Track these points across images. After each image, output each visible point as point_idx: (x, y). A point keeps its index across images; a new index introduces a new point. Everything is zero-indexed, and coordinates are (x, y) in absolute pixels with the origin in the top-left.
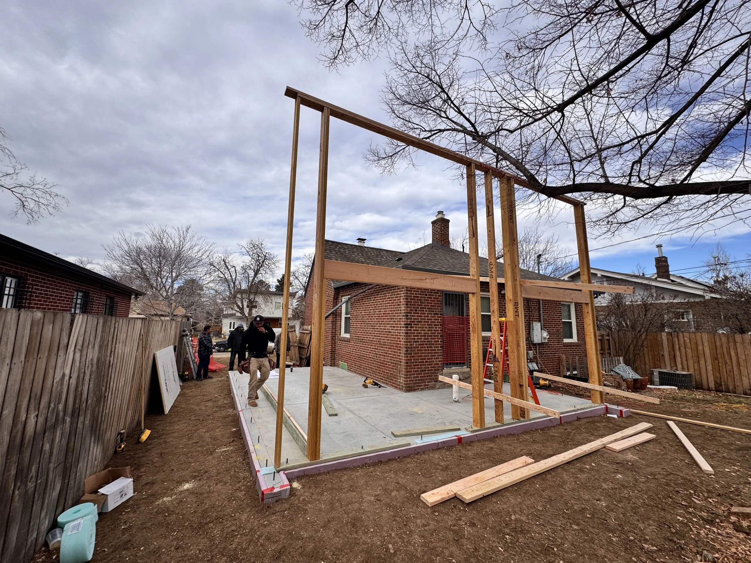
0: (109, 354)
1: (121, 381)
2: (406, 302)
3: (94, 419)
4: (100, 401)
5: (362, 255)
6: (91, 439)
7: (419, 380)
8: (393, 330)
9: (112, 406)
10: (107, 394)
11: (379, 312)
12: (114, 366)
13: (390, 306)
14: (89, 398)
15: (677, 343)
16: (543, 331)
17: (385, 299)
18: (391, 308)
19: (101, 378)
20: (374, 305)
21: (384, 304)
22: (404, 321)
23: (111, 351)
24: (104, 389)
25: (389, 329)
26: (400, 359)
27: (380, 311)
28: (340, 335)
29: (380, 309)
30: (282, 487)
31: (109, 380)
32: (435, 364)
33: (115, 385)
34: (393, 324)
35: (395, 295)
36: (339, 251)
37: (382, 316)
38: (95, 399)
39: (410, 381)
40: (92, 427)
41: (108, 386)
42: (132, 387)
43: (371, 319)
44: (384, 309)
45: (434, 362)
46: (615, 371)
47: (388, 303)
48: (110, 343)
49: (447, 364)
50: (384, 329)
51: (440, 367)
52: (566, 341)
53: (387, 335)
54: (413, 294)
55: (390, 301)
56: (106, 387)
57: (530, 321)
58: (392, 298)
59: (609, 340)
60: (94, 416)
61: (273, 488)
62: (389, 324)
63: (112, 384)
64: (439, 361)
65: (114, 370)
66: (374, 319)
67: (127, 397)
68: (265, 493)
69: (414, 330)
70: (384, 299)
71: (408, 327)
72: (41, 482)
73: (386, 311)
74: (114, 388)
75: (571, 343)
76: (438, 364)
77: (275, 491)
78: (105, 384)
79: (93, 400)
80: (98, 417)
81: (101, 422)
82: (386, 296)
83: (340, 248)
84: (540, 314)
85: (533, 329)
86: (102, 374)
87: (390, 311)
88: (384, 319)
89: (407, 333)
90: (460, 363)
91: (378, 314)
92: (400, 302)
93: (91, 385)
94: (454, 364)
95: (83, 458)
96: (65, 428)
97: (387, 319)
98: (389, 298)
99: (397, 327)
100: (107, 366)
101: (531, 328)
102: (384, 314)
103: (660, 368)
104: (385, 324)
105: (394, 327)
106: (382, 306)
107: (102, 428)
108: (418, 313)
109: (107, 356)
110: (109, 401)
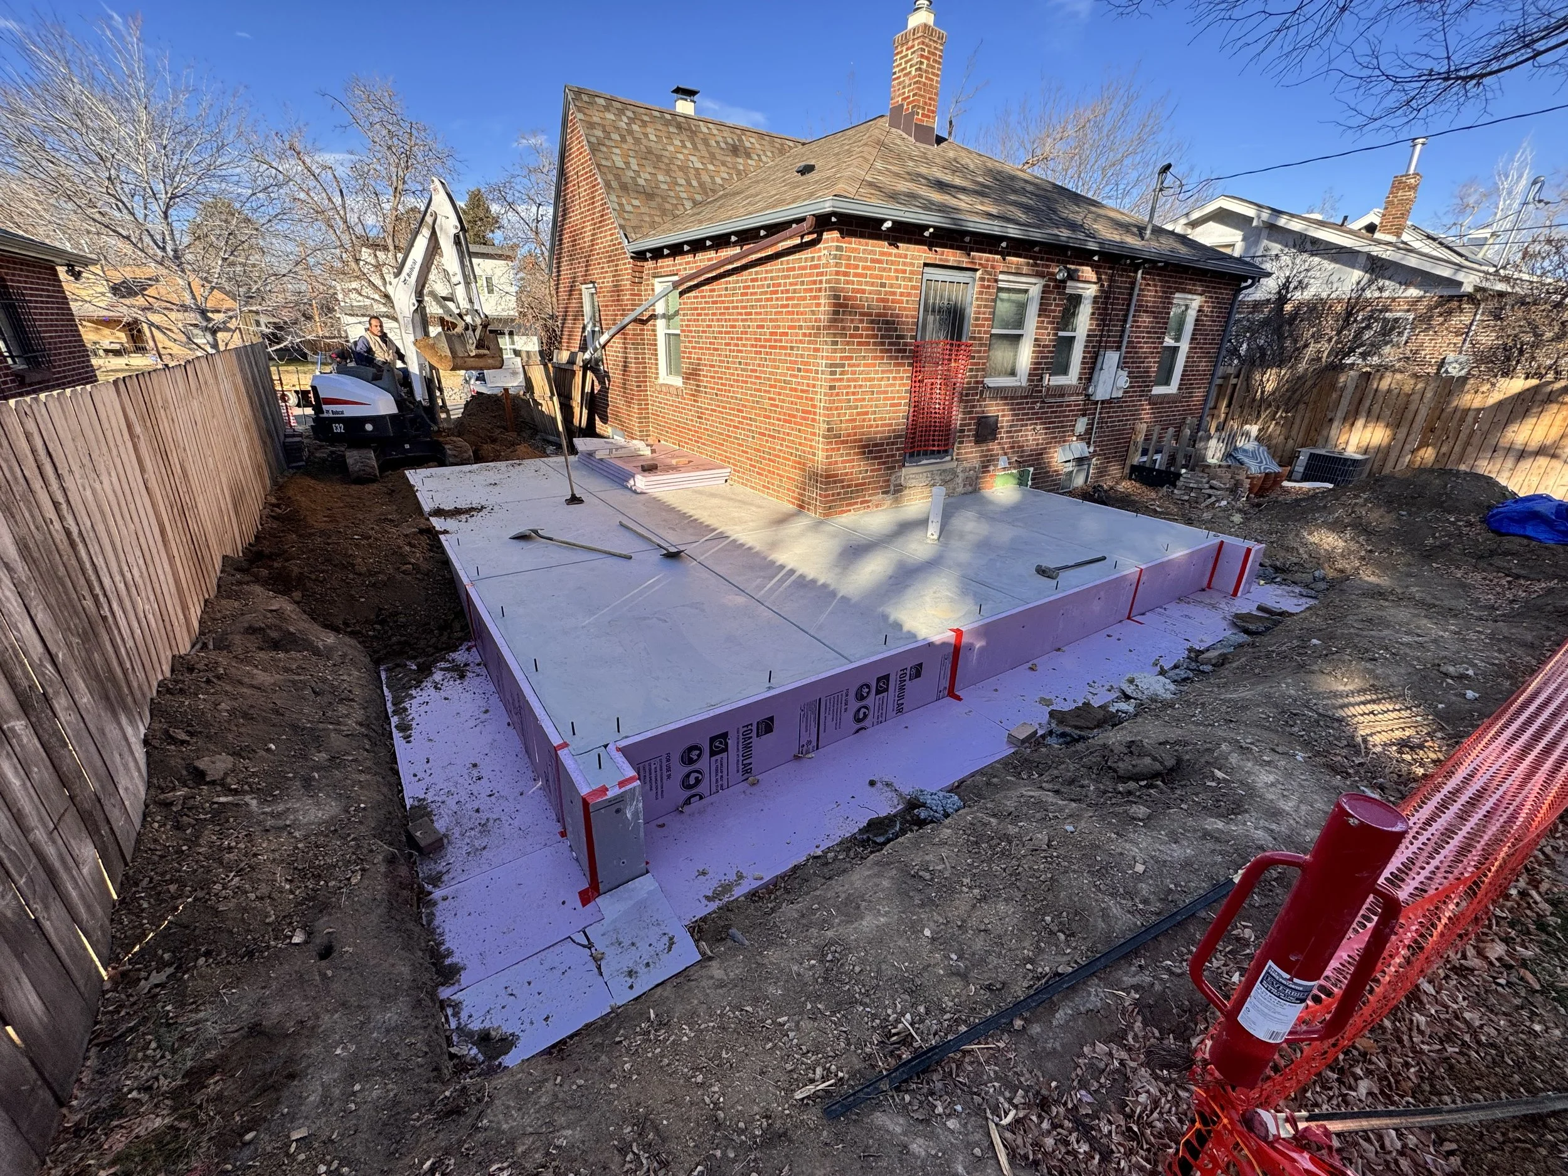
0: (51, 513)
1: (131, 560)
2: (835, 305)
3: (100, 681)
4: (96, 635)
5: (695, 147)
6: (119, 724)
7: (852, 492)
8: (796, 376)
9: (135, 625)
10: (106, 611)
11: (759, 327)
12: (90, 536)
13: (788, 313)
14: (53, 650)
15: (1371, 397)
16: (1120, 372)
17: (776, 292)
18: (792, 320)
19: (64, 586)
20: (745, 307)
21: (772, 306)
22: (827, 358)
23: (56, 505)
24: (89, 603)
25: (785, 375)
26: (811, 447)
27: (762, 327)
28: (656, 378)
29: (762, 320)
30: (621, 784)
31: (93, 578)
32: (888, 457)
33: (118, 578)
34: (796, 362)
35: (802, 283)
36: (630, 132)
37: (766, 340)
38: (76, 640)
39: (833, 495)
40: (107, 698)
41: (98, 590)
42: (171, 559)
43: (737, 345)
44: (771, 320)
45: (885, 450)
46: (1235, 458)
47: (783, 306)
48: (37, 484)
49: (912, 455)
50: (771, 373)
51: (897, 461)
52: (1157, 390)
53: (782, 388)
54: (853, 283)
55: (788, 299)
56: (95, 598)
57: (1100, 347)
58: (795, 291)
59: (1235, 385)
60: (97, 675)
61: (604, 790)
62: (785, 361)
63: (107, 581)
64: (898, 449)
65: (94, 548)
66: (744, 345)
67: (168, 586)
68: (591, 802)
69: (849, 380)
70: (773, 292)
71: (834, 373)
72: (31, 880)
73: (779, 327)
74: (121, 586)
75: (1165, 395)
76: (893, 456)
77: (610, 794)
78: (86, 592)
79: (69, 645)
80: (110, 670)
81: (125, 672)
82: (779, 285)
83: (632, 120)
84: (1123, 331)
85: (1101, 369)
86: (62, 571)
87: (790, 327)
88: (771, 347)
89: (832, 388)
90: (939, 452)
91: (755, 333)
92: (818, 305)
93: (41, 617)
94: (925, 454)
95: (121, 768)
96: (22, 746)
97: (782, 348)
98: (787, 291)
99: (807, 371)
100: (64, 545)
101: (1099, 365)
102: (772, 334)
103: (1314, 445)
104: (774, 360)
105: (799, 370)
106: (766, 313)
107: (135, 684)
108: (861, 336)
109: (48, 522)
110: (122, 622)
